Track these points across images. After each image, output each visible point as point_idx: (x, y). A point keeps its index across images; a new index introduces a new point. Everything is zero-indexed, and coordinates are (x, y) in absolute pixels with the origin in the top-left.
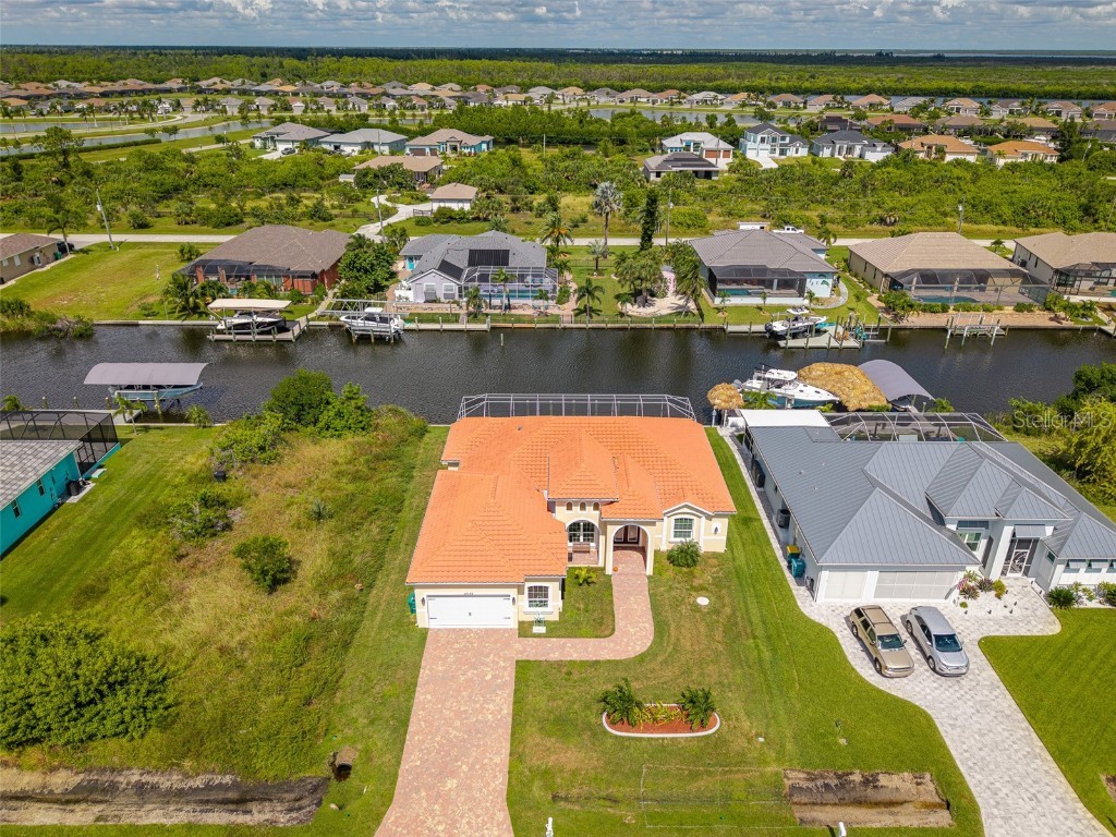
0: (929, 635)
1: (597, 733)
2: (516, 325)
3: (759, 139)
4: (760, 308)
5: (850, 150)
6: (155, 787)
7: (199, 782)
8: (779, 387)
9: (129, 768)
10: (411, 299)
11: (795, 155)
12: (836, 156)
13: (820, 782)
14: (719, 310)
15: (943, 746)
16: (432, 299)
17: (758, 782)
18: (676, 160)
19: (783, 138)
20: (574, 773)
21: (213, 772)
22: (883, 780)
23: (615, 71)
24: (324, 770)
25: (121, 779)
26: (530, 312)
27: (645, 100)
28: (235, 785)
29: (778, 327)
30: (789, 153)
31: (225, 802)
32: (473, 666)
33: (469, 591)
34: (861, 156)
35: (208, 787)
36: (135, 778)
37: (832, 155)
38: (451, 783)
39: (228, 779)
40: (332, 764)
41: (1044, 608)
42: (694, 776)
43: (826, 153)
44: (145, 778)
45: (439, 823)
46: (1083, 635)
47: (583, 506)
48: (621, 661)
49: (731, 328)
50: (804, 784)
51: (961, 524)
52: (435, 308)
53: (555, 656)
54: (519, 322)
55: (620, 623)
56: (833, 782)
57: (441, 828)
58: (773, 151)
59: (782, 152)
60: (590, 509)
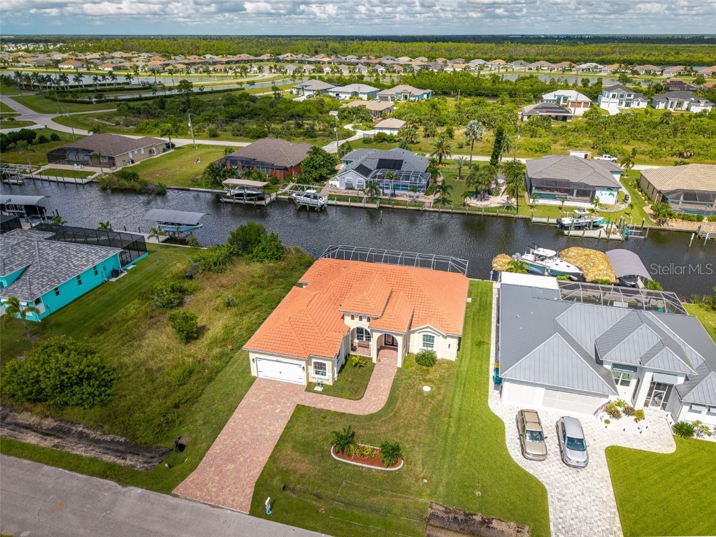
0: (564, 436)
1: (325, 455)
2: (395, 207)
3: (611, 95)
4: (560, 208)
5: (680, 104)
6: (87, 436)
7: (108, 438)
8: (542, 260)
9: (79, 424)
10: (338, 186)
11: (636, 107)
12: (668, 108)
13: (452, 515)
14: (532, 207)
15: (546, 511)
16: (350, 187)
17: (411, 506)
18: (543, 108)
19: (629, 95)
20: (302, 476)
21: (117, 434)
22: (495, 524)
23: (533, 49)
24: (171, 444)
25: (74, 428)
26: (407, 199)
27: (546, 68)
28: (126, 443)
29: (566, 221)
30: (632, 106)
31: (117, 451)
32: (272, 403)
33: (279, 359)
34: (688, 109)
35: (112, 442)
36: (80, 429)
37: (666, 108)
38: (231, 466)
39: (122, 440)
40: (176, 443)
42: (373, 493)
43: (661, 106)
44: (86, 430)
45: (215, 487)
47: (361, 319)
48: (358, 416)
49: (534, 219)
50: (441, 514)
51: (615, 365)
52: (351, 193)
53: (320, 406)
54: (398, 204)
55: (367, 394)
56: (460, 517)
57: (214, 490)
58: (621, 103)
59: (628, 105)
60: (365, 320)
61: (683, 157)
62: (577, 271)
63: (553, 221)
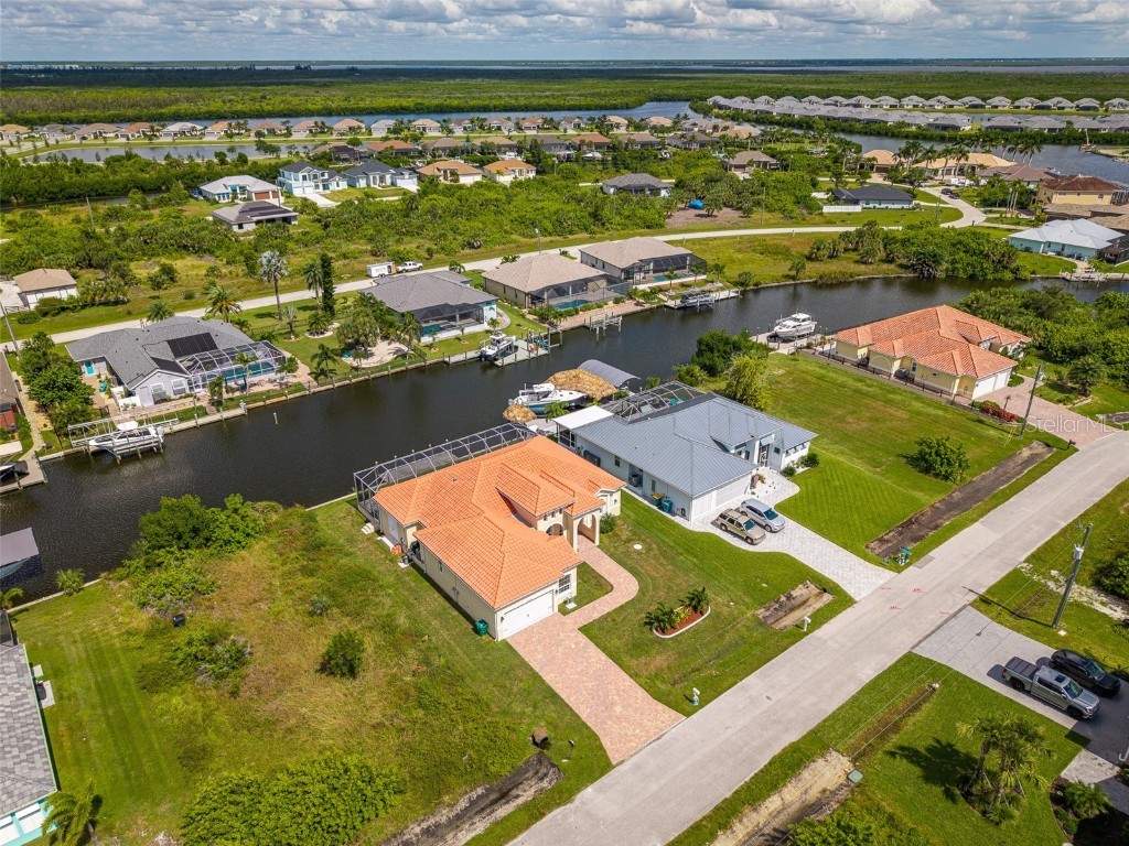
0: (760, 514)
1: (661, 642)
2: (268, 402)
3: (301, 178)
4: (458, 339)
5: (382, 179)
6: (437, 825)
7: (463, 804)
8: (546, 396)
9: (407, 827)
10: (139, 404)
11: (337, 189)
12: (372, 186)
13: (772, 609)
14: (429, 346)
15: (804, 565)
17: (749, 624)
18: (251, 210)
19: (323, 175)
20: (669, 668)
21: (466, 793)
22: (794, 593)
23: (33, 97)
24: (533, 751)
25: (407, 837)
26: (269, 387)
27: (112, 135)
28: (489, 791)
29: (490, 352)
30: (331, 188)
31: (495, 802)
32: (558, 645)
33: (529, 599)
34: (393, 184)
35: (472, 803)
36: (417, 830)
37: (368, 185)
38: (618, 709)
39: (480, 791)
40: (535, 743)
41: (784, 481)
42: (721, 637)
43: (362, 183)
44: (424, 825)
45: (634, 730)
46: (810, 486)
47: (553, 515)
48: (633, 599)
49: (454, 359)
50: (767, 613)
51: (737, 448)
53: (596, 616)
55: (611, 581)
56: (777, 606)
57: (638, 731)
58: (317, 187)
59: (326, 187)
60: (557, 514)
61: (474, 247)
62: (580, 395)
63: (472, 354)
